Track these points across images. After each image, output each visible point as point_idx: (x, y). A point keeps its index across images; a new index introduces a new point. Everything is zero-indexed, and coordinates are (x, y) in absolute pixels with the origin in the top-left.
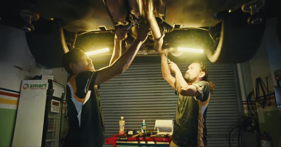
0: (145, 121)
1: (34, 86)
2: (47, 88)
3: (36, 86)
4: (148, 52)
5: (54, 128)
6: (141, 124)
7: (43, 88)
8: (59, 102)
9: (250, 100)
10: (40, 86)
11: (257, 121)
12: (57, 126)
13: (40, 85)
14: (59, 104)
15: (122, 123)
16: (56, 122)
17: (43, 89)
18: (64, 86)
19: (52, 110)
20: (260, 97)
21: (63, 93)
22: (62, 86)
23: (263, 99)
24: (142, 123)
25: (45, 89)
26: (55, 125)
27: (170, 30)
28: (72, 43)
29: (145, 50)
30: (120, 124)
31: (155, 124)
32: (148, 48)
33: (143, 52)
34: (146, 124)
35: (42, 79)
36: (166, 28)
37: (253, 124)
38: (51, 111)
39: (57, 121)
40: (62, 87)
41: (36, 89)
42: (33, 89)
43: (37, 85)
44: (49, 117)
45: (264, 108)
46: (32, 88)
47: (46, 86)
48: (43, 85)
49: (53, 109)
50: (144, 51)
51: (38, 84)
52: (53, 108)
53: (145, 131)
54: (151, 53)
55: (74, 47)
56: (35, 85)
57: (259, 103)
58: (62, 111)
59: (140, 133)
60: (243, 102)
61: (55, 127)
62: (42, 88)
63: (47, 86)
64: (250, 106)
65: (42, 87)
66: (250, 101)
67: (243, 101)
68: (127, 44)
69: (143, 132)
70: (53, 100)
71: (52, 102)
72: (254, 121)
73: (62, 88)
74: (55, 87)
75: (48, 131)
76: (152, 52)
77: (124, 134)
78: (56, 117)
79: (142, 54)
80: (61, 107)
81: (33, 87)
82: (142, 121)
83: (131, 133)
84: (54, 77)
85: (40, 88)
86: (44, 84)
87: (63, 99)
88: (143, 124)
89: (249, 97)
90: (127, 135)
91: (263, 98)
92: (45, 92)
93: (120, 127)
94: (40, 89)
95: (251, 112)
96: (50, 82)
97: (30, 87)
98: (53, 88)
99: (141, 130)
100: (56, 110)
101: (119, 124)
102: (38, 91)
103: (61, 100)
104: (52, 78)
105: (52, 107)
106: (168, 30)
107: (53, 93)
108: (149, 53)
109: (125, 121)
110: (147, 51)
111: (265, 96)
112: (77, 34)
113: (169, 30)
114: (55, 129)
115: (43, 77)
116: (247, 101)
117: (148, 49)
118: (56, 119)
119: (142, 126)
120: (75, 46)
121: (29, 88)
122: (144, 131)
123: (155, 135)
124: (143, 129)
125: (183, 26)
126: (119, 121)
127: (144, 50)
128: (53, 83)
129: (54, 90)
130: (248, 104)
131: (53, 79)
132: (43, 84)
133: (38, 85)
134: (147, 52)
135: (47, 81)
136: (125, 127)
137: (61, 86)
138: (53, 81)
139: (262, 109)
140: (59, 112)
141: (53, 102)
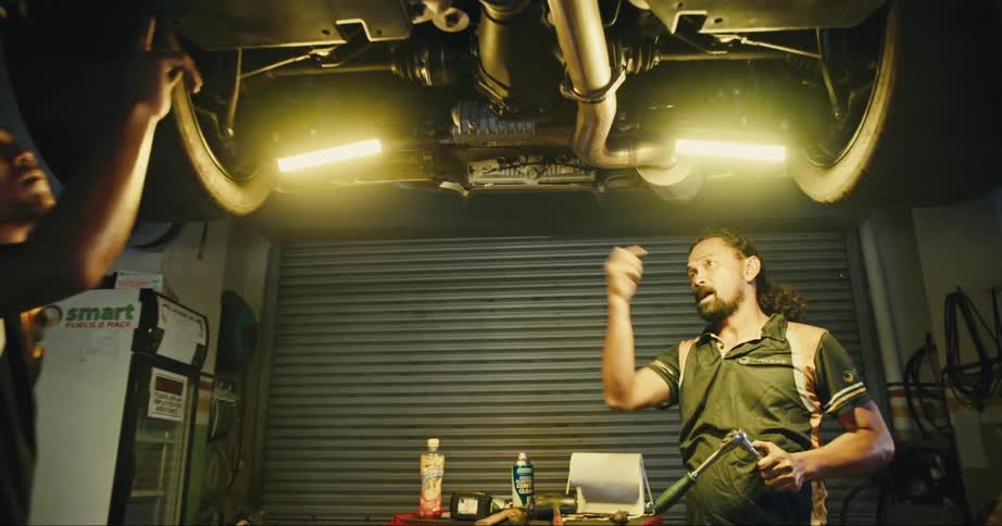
0: (528, 460)
1: (85, 314)
2: (135, 323)
3: (93, 315)
4: (539, 176)
5: (160, 484)
6: (507, 470)
7: (120, 321)
8: (183, 379)
9: (916, 377)
10: (109, 313)
11: (952, 460)
12: (173, 474)
13: (108, 310)
14: (185, 389)
15: (433, 466)
16: (168, 459)
17: (117, 325)
18: (205, 318)
19: (153, 411)
20: (961, 368)
21: (199, 346)
22: (201, 318)
23: (977, 373)
24: (516, 468)
25: (128, 324)
26: (167, 470)
27: (645, 63)
28: (223, 112)
29: (527, 167)
30: (425, 470)
31: (568, 469)
32: (541, 158)
33: (519, 173)
34: (528, 470)
35: (117, 286)
36: (631, 52)
37: (934, 473)
38: (150, 414)
39: (176, 453)
40: (199, 322)
41: (93, 325)
42: (80, 325)
43: (96, 310)
44: (141, 436)
45: (981, 408)
46: (75, 322)
47: (133, 313)
48: (120, 310)
49: (159, 406)
50: (524, 170)
51: (101, 308)
52: (158, 402)
53: (528, 499)
54: (552, 179)
55: (231, 131)
56: (89, 311)
57: (962, 391)
58: (193, 418)
59: (508, 506)
60: (892, 389)
61: (166, 481)
62: (114, 321)
63: (137, 314)
64: (916, 402)
65: (117, 317)
66: (916, 383)
67: (891, 385)
68: (457, 123)
69: (518, 502)
70: (156, 372)
71: (153, 379)
72: (938, 459)
73: (197, 326)
74: (168, 319)
75: (135, 494)
76: (556, 175)
77: (441, 512)
78: (171, 441)
79: (516, 183)
80: (191, 401)
81: (81, 318)
82: (516, 459)
83: (468, 506)
84: (165, 280)
85: (106, 322)
86: (125, 305)
87: (201, 366)
88: (519, 471)
89: (910, 370)
90: (452, 516)
91: (978, 369)
92: (126, 338)
93: (424, 481)
94: (109, 324)
95: (920, 425)
96: (148, 298)
97: (68, 319)
98: (161, 325)
99: (510, 493)
100: (172, 411)
101: (419, 470)
102: (100, 333)
103: (192, 371)
104: (156, 283)
105: (153, 398)
106: (635, 63)
107: (159, 340)
108: (543, 179)
109: (446, 459)
110: (536, 170)
111: (984, 361)
112: (243, 72)
113: (640, 64)
114: (165, 487)
115: (119, 278)
116: (905, 383)
117: (543, 163)
118: (170, 447)
119: (517, 477)
120: (233, 129)
121: (64, 322)
122: (523, 497)
123: (572, 517)
124: (517, 490)
125: (718, 21)
126: (419, 460)
127: (525, 165)
128: (161, 301)
129: (162, 331)
130: (908, 395)
131: (159, 288)
132: (121, 306)
133: (102, 312)
134: (535, 175)
135: (136, 293)
136: (444, 482)
137: (191, 318)
138: (162, 296)
139: (976, 412)
140: (180, 419)
141: (159, 379)
